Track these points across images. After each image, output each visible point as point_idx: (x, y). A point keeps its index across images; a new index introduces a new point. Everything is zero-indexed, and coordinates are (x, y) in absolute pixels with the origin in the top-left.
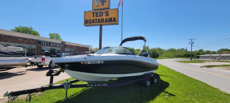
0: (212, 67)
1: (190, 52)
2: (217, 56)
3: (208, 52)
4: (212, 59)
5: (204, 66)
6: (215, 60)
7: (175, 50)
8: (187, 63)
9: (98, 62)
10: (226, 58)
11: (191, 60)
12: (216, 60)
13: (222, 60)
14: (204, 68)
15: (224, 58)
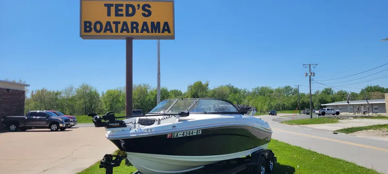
0: (355, 131)
1: (303, 95)
2: (362, 105)
3: (342, 96)
4: (352, 112)
5: (341, 131)
6: (357, 115)
7: (271, 92)
8: (303, 124)
9: (194, 132)
10: (377, 109)
11: (311, 117)
12: (360, 114)
13: (371, 114)
14: (339, 134)
15: (375, 109)
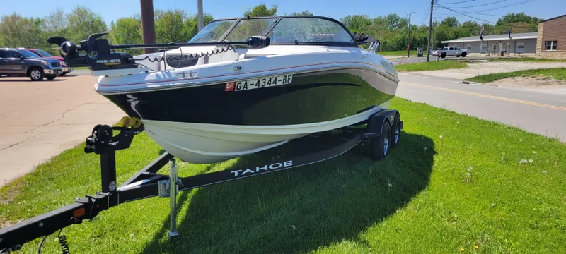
0: (496, 80)
1: (414, 28)
2: (501, 41)
3: (471, 29)
4: (485, 53)
5: (475, 79)
6: (494, 56)
7: (368, 24)
8: (417, 70)
9: (278, 79)
10: (522, 47)
11: (428, 61)
12: (496, 55)
13: (511, 55)
14: (472, 83)
15: (519, 47)
